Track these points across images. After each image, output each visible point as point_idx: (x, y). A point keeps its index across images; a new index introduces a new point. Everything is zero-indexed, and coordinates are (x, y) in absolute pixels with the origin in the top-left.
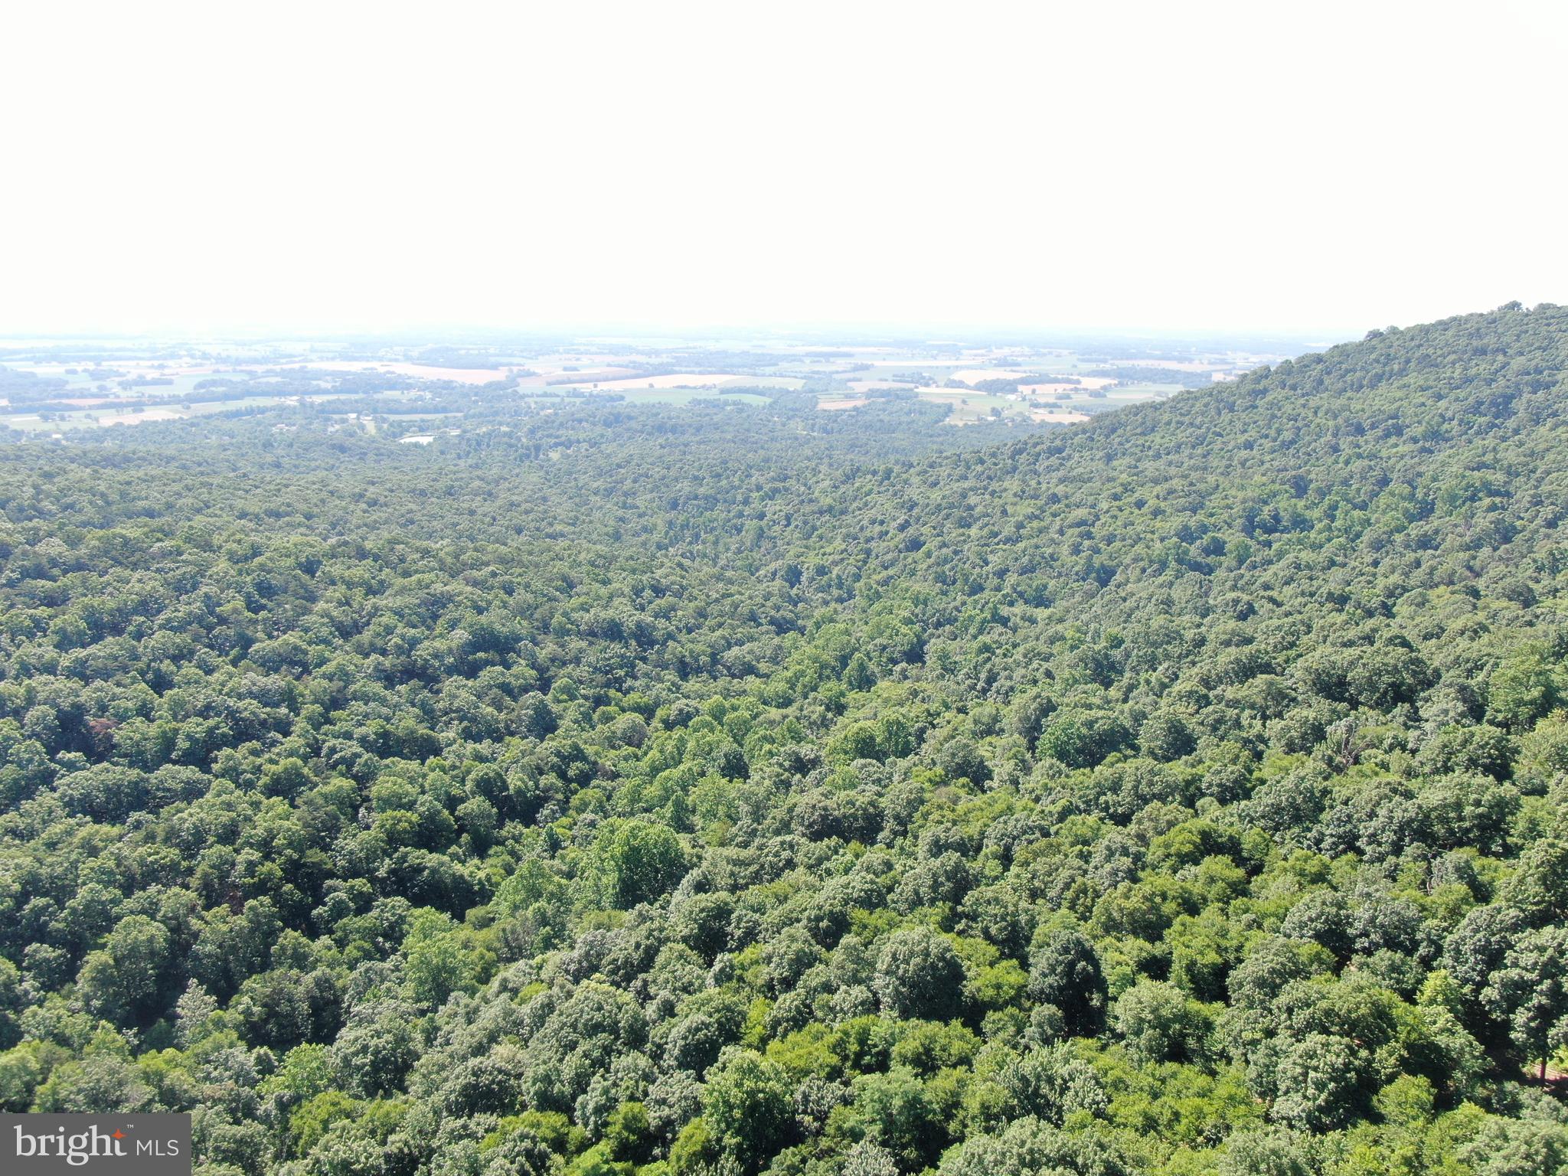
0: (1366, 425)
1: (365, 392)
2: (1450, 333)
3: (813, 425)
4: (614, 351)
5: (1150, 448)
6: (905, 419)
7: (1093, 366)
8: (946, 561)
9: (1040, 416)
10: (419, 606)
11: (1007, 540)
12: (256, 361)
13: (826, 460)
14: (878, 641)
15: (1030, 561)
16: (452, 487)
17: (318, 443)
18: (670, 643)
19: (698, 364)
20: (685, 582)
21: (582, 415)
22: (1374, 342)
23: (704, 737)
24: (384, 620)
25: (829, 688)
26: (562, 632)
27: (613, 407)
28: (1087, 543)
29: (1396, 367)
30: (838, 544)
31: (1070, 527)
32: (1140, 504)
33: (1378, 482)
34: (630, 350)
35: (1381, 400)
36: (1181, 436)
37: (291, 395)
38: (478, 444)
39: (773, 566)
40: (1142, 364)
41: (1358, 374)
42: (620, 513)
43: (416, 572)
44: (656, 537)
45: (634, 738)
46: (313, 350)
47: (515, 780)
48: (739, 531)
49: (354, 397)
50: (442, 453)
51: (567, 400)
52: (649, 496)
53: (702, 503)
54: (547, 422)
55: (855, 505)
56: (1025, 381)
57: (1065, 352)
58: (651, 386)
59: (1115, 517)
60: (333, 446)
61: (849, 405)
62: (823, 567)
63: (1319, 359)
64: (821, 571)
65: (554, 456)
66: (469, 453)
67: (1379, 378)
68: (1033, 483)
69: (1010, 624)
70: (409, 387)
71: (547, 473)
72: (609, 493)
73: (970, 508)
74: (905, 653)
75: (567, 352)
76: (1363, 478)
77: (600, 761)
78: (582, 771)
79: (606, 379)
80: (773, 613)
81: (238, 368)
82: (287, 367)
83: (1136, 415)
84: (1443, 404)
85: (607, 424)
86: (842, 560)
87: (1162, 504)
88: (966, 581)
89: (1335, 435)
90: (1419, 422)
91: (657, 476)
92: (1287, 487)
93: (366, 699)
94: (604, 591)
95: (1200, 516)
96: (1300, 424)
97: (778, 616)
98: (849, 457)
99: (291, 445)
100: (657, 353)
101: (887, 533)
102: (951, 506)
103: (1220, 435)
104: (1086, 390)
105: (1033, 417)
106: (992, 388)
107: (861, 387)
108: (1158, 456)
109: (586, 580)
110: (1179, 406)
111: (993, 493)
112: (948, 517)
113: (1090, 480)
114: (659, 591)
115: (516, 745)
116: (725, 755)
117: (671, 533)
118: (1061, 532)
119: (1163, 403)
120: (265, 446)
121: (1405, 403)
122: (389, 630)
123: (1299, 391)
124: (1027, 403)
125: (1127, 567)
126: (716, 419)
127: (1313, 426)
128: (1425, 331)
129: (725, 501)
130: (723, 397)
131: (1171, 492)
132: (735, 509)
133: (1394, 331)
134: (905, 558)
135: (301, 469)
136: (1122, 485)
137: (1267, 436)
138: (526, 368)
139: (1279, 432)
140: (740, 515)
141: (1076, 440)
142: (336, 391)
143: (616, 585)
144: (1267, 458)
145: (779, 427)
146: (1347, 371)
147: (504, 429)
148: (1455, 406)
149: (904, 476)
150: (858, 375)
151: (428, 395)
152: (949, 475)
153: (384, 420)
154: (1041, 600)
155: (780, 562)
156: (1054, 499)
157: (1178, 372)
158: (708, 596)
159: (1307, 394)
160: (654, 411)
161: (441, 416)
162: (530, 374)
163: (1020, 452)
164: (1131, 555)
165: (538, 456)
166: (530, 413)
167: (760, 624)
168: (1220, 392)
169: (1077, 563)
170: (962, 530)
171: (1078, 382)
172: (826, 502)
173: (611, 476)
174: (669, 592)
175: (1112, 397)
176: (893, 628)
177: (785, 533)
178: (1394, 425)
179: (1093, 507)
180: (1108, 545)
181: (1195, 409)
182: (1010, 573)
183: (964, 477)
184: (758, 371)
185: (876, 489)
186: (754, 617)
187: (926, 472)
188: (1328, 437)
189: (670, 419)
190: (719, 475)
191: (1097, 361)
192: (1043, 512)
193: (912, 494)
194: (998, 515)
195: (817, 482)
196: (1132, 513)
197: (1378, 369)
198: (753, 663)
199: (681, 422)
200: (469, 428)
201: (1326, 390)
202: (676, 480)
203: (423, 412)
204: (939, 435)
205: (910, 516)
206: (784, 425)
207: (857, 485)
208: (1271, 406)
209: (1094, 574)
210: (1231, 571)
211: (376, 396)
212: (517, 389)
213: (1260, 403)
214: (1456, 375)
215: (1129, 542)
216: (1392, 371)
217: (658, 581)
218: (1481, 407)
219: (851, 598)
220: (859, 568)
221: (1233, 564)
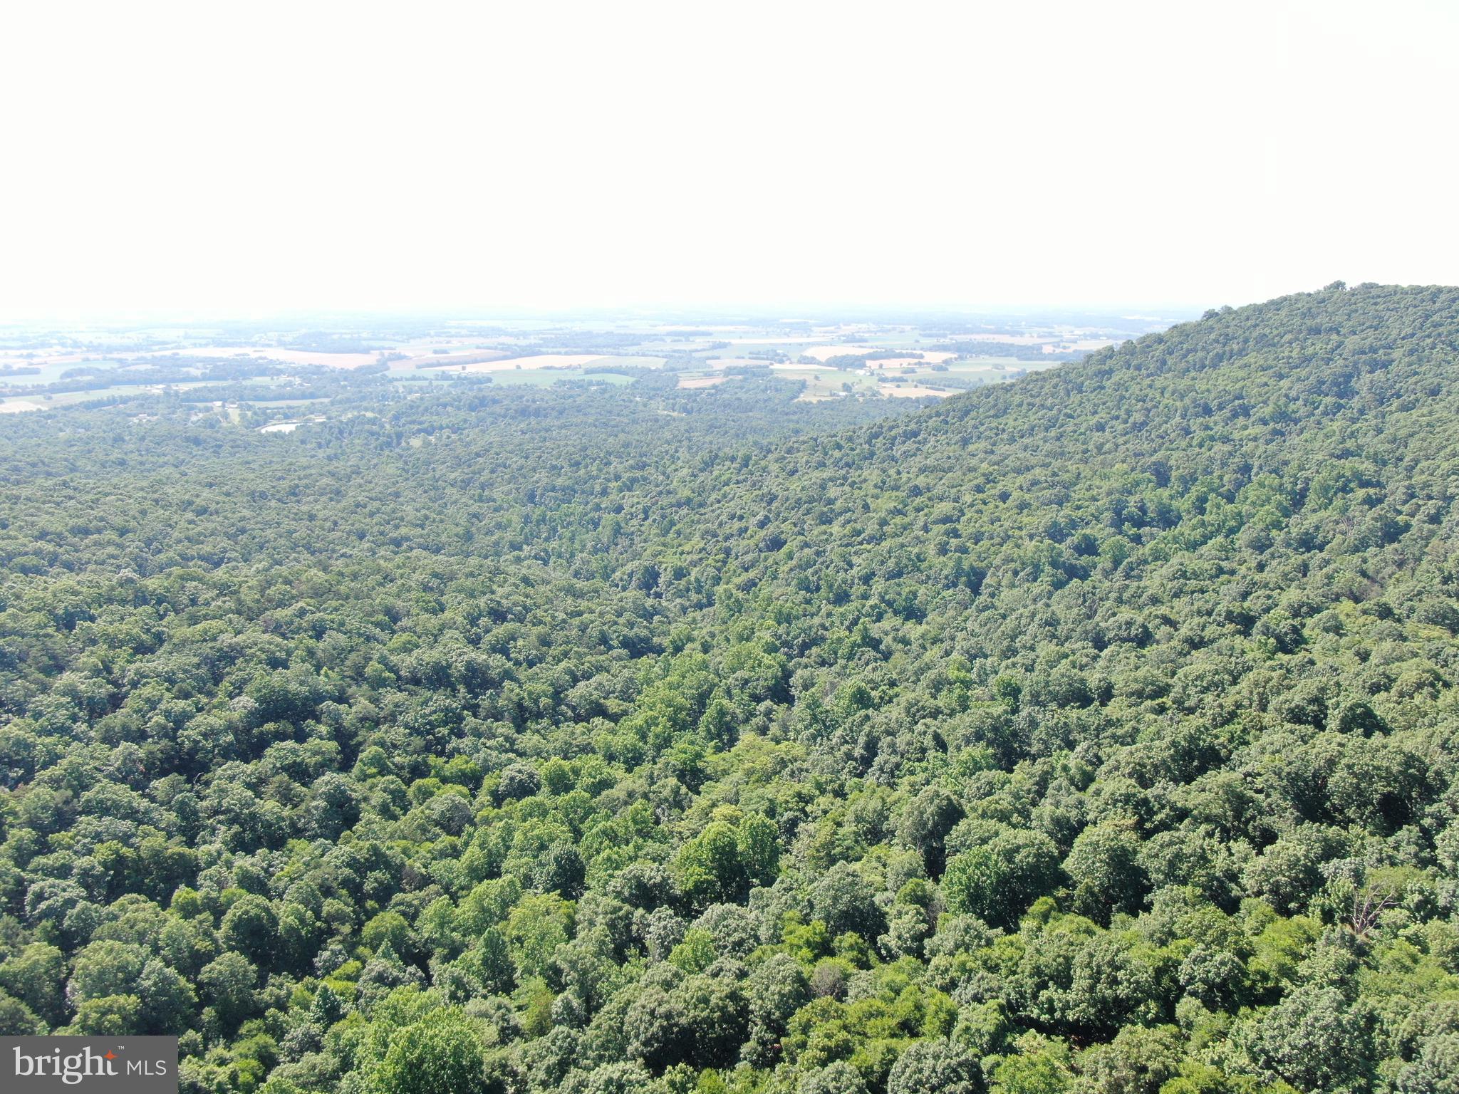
0: (1214, 405)
1: (234, 379)
2: (1283, 313)
3: (674, 405)
4: (483, 333)
5: (1004, 430)
6: (761, 396)
7: (934, 341)
8: (809, 564)
9: (888, 390)
10: (198, 666)
11: (871, 539)
12: (128, 349)
13: (685, 443)
14: (739, 674)
15: (897, 564)
16: (297, 486)
17: (171, 437)
18: (507, 684)
19: (565, 345)
20: (528, 602)
21: (447, 399)
22: (1211, 322)
23: (533, 828)
24: (147, 691)
25: (683, 746)
26: (379, 683)
27: (480, 390)
28: (954, 542)
29: (1235, 347)
30: (696, 543)
31: (935, 522)
32: (1004, 497)
33: (1240, 469)
34: (498, 332)
35: (1222, 380)
36: (1033, 418)
37: (158, 383)
38: (341, 432)
39: (629, 567)
40: (979, 338)
41: (1200, 354)
42: (474, 508)
43: (206, 617)
44: (509, 535)
45: (453, 822)
46: (187, 337)
47: (287, 912)
48: (596, 525)
49: (225, 384)
50: (303, 442)
51: (435, 383)
52: (506, 488)
53: (559, 495)
54: (412, 407)
55: (714, 496)
56: (873, 357)
57: (908, 328)
58: (518, 367)
59: (980, 512)
60: (187, 439)
61: (708, 383)
62: (681, 568)
63: (1160, 339)
64: (680, 574)
65: (416, 442)
66: (330, 441)
67: (1220, 357)
68: (892, 472)
69: (882, 647)
70: (279, 372)
71: (406, 463)
72: (466, 484)
73: (831, 502)
74: (769, 689)
75: (438, 335)
76: (1224, 465)
77: (408, 862)
78: (381, 883)
79: (475, 361)
80: (626, 631)
81: (109, 356)
82: (157, 354)
83: (988, 397)
84: (1285, 383)
85: (472, 408)
86: (701, 559)
87: (1027, 496)
88: (831, 587)
89: (1183, 416)
90: (1265, 402)
91: (515, 466)
92: (1147, 475)
93: (103, 809)
94: (433, 622)
95: (1066, 511)
96: (1149, 405)
97: (631, 634)
98: (708, 439)
99: (143, 439)
100: (525, 335)
101: (746, 529)
102: (811, 500)
103: (1072, 417)
104: (928, 364)
105: (882, 391)
106: (843, 363)
107: (719, 365)
108: (1012, 440)
109: (414, 611)
110: (1029, 387)
111: (852, 485)
112: (808, 512)
113: (950, 469)
114: (499, 615)
115: (302, 849)
116: (556, 859)
117: (527, 530)
118: (926, 529)
119: (1013, 385)
120: (115, 440)
121: (1248, 383)
122: (153, 704)
123: (1144, 372)
124: (875, 378)
125: (997, 568)
126: (579, 401)
127: (1161, 407)
128: (1259, 310)
129: (583, 492)
130: (587, 377)
131: (1034, 483)
132: (594, 500)
133: (1228, 310)
134: (766, 559)
135: (147, 466)
136: (984, 475)
137: (1117, 418)
138: (397, 351)
139: (1129, 413)
140: (598, 508)
141: (931, 423)
142: (205, 378)
143: (448, 614)
144: (1121, 440)
145: (641, 408)
146: (1189, 351)
147: (370, 415)
148: (1297, 386)
149: (763, 463)
150: (716, 353)
151: (297, 381)
152: (807, 462)
153: (250, 408)
154: (913, 613)
155: (637, 563)
156: (916, 491)
157: (1012, 345)
158: (553, 617)
159: (1152, 374)
160: (520, 393)
161: (307, 402)
162: (400, 357)
163: (876, 436)
164: (1001, 556)
165: (399, 444)
166: (397, 398)
167: (611, 648)
168: (1067, 373)
169: (945, 566)
170: (823, 527)
171: (922, 357)
172: (685, 493)
173: (469, 466)
174: (510, 616)
175: (954, 370)
176: (756, 659)
177: (643, 529)
178: (1240, 406)
179: (956, 500)
180: (976, 544)
181: (1045, 390)
182: (876, 578)
183: (822, 465)
184: (621, 351)
185: (734, 478)
186: (604, 640)
187: (784, 458)
188: (1178, 419)
189: (534, 401)
190: (577, 464)
191: (937, 336)
192: (906, 506)
193: (771, 485)
194: (859, 510)
195: (676, 470)
196: (997, 507)
197: (1218, 349)
198: (602, 701)
199: (545, 405)
200: (334, 414)
201: (1170, 370)
202: (534, 470)
203: (290, 398)
204: (795, 413)
205: (769, 511)
206: (645, 406)
207: (716, 473)
208: (1118, 386)
209: (964, 579)
210: (1107, 574)
211: (244, 383)
212: (386, 373)
213: (1107, 384)
214: (1294, 354)
215: (997, 540)
216: (1232, 351)
217: (499, 603)
218: (1324, 387)
219: (711, 604)
220: (719, 570)
221: (1109, 565)
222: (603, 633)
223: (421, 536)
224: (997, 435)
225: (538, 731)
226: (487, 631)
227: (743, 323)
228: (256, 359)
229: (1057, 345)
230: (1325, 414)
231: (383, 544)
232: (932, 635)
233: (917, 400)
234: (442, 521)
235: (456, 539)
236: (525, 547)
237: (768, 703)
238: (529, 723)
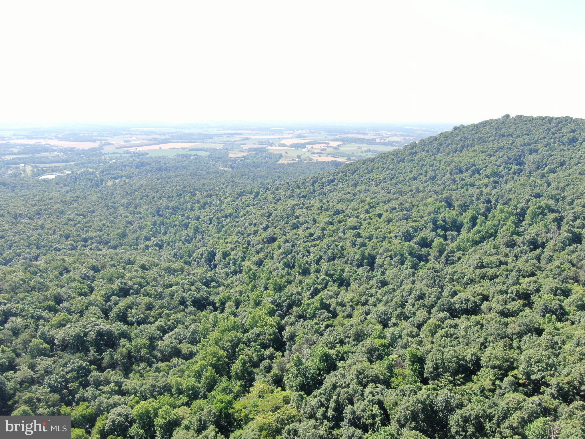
0: (464, 168)
1: (32, 154)
2: (487, 128)
3: (226, 165)
4: (146, 133)
5: (372, 180)
6: (264, 161)
7: (333, 137)
8: (289, 252)
9: (316, 158)
11: (318, 238)
13: (230, 183)
14: (254, 330)
15: (332, 253)
18: (122, 341)
19: (180, 139)
20: (143, 281)
21: (127, 163)
22: (457, 131)
26: (37, 353)
27: (142, 158)
28: (359, 240)
29: (469, 142)
30: (234, 238)
31: (348, 229)
32: (380, 216)
34: (153, 133)
35: (465, 157)
36: (384, 174)
38: (76, 179)
39: (201, 250)
40: (350, 136)
41: (454, 146)
42: (130, 218)
44: (145, 233)
46: (15, 135)
48: (187, 227)
50: (57, 184)
51: (123, 155)
52: (147, 207)
53: (171, 211)
54: (110, 167)
55: (242, 212)
56: (309, 144)
57: (322, 132)
58: (160, 148)
59: (369, 223)
61: (241, 155)
62: (226, 252)
63: (436, 139)
64: (225, 255)
65: (110, 183)
66: (70, 183)
67: (463, 147)
68: (325, 201)
69: (331, 308)
70: (54, 151)
71: (103, 194)
72: (128, 205)
73: (297, 217)
74: (271, 340)
75: (127, 134)
79: (142, 146)
80: (195, 294)
83: (363, 164)
84: (493, 159)
85: (137, 167)
86: (236, 247)
87: (391, 215)
88: (300, 265)
89: (451, 174)
90: (486, 168)
91: (151, 196)
92: (443, 203)
94: (83, 302)
95: (411, 223)
96: (435, 168)
97: (198, 296)
98: (240, 181)
100: (164, 134)
101: (257, 231)
102: (288, 216)
103: (401, 174)
104: (331, 146)
105: (313, 158)
106: (296, 146)
107: (245, 147)
108: (376, 185)
110: (382, 160)
111: (307, 208)
112: (287, 223)
113: (352, 201)
114: (124, 292)
117: (154, 229)
118: (344, 232)
119: (374, 159)
121: (476, 158)
123: (431, 153)
124: (310, 152)
125: (382, 255)
126: (185, 163)
127: (440, 169)
129: (182, 209)
130: (189, 153)
131: (393, 208)
132: (187, 214)
133: (463, 126)
134: (267, 248)
136: (368, 204)
137: (422, 174)
138: (108, 141)
139: (426, 172)
140: (188, 217)
141: (339, 176)
142: (19, 153)
145: (212, 167)
146: (449, 144)
147: (91, 170)
148: (499, 160)
149: (265, 195)
150: (244, 142)
151: (62, 154)
152: (285, 195)
153: (37, 167)
154: (344, 283)
155: (205, 248)
156: (338, 212)
157: (364, 139)
159: (434, 154)
160: (159, 160)
161: (64, 164)
162: (109, 144)
163: (315, 182)
164: (383, 248)
165: (102, 184)
166: (105, 162)
167: (186, 306)
168: (397, 154)
169: (355, 253)
170: (294, 231)
171: (328, 143)
172: (229, 211)
173: (131, 196)
174: (132, 291)
175: (342, 149)
176: (263, 321)
177: (209, 229)
178: (475, 169)
179: (357, 217)
180: (370, 241)
181: (388, 162)
182: (322, 261)
183: (291, 196)
184: (205, 141)
185: (252, 203)
186: (183, 302)
187: (274, 193)
188: (448, 175)
189: (165, 164)
190: (181, 195)
191: (334, 135)
192: (333, 219)
193: (269, 208)
194: (312, 222)
195: (225, 198)
196: (377, 221)
197: (462, 144)
198: (178, 346)
199: (170, 166)
200: (75, 170)
201: (442, 153)
202: (160, 198)
203: (56, 162)
204: (278, 168)
205: (269, 222)
206: (214, 166)
207: (244, 200)
208: (420, 160)
209: (366, 261)
210: (436, 258)
211: (37, 155)
212: (102, 151)
213: (415, 158)
214: (495, 145)
215: (380, 239)
216: (468, 144)
217: (125, 284)
218: (511, 161)
219: (240, 272)
220: (245, 253)
221: (436, 254)
222: (182, 298)
223: (99, 236)
224: (369, 182)
225: (139, 371)
226: (115, 304)
227: (255, 130)
228: (45, 145)
229: (381, 139)
230: (514, 173)
231: (78, 241)
232: (355, 299)
233: (328, 162)
234: (112, 226)
235: (117, 236)
236: (152, 238)
237: (271, 350)
238: (134, 366)
